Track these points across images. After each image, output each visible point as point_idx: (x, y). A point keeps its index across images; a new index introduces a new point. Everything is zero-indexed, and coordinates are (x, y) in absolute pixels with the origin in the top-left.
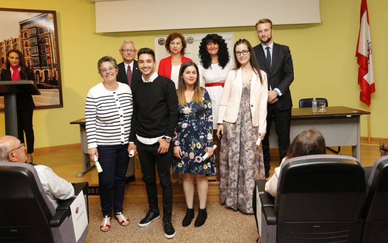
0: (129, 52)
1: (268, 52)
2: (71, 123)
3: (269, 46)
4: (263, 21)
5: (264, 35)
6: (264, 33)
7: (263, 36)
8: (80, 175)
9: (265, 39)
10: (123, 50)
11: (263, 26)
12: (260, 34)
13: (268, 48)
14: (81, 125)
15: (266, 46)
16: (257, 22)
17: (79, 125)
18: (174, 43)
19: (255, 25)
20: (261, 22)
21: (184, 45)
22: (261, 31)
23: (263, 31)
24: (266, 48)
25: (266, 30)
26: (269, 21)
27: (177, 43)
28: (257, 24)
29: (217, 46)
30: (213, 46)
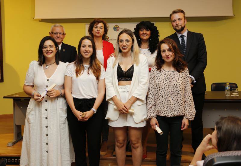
0: (59, 35)
1: (183, 40)
2: (4, 97)
3: (184, 34)
4: (177, 11)
5: (177, 23)
7: (177, 25)
8: (10, 144)
9: (180, 27)
10: (53, 33)
11: (177, 16)
12: (175, 24)
13: (182, 37)
14: (14, 99)
15: (181, 35)
16: (171, 13)
17: (12, 100)
18: (97, 27)
19: (169, 16)
20: (175, 12)
22: (175, 21)
23: (177, 21)
24: (181, 36)
25: (179, 19)
27: (100, 28)
28: (171, 15)
29: (148, 32)
30: (145, 31)
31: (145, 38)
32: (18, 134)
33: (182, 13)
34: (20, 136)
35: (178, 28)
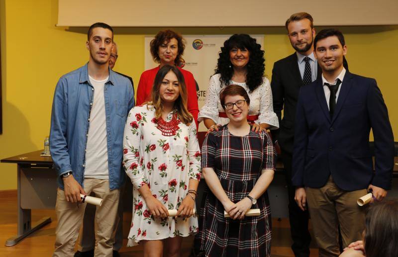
1: (307, 65)
2: (2, 161)
3: (309, 56)
4: (299, 16)
5: (300, 39)
6: (301, 37)
7: (300, 42)
8: (10, 243)
9: (304, 45)
11: (299, 25)
12: (294, 39)
13: (307, 60)
15: (304, 57)
16: (289, 17)
18: (166, 46)
20: (294, 18)
21: (181, 50)
22: (295, 34)
23: (299, 34)
24: (304, 60)
25: (303, 31)
26: (308, 17)
27: (172, 47)
28: (287, 23)
29: (246, 54)
30: (239, 53)
31: (241, 63)
32: (25, 225)
33: (308, 18)
34: (28, 228)
35: (301, 46)
